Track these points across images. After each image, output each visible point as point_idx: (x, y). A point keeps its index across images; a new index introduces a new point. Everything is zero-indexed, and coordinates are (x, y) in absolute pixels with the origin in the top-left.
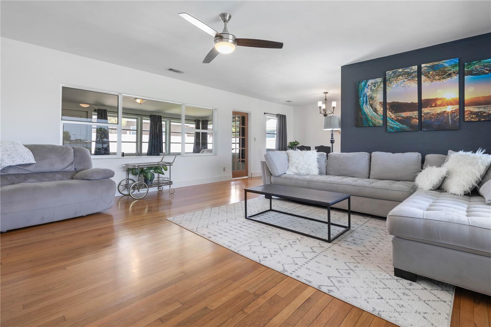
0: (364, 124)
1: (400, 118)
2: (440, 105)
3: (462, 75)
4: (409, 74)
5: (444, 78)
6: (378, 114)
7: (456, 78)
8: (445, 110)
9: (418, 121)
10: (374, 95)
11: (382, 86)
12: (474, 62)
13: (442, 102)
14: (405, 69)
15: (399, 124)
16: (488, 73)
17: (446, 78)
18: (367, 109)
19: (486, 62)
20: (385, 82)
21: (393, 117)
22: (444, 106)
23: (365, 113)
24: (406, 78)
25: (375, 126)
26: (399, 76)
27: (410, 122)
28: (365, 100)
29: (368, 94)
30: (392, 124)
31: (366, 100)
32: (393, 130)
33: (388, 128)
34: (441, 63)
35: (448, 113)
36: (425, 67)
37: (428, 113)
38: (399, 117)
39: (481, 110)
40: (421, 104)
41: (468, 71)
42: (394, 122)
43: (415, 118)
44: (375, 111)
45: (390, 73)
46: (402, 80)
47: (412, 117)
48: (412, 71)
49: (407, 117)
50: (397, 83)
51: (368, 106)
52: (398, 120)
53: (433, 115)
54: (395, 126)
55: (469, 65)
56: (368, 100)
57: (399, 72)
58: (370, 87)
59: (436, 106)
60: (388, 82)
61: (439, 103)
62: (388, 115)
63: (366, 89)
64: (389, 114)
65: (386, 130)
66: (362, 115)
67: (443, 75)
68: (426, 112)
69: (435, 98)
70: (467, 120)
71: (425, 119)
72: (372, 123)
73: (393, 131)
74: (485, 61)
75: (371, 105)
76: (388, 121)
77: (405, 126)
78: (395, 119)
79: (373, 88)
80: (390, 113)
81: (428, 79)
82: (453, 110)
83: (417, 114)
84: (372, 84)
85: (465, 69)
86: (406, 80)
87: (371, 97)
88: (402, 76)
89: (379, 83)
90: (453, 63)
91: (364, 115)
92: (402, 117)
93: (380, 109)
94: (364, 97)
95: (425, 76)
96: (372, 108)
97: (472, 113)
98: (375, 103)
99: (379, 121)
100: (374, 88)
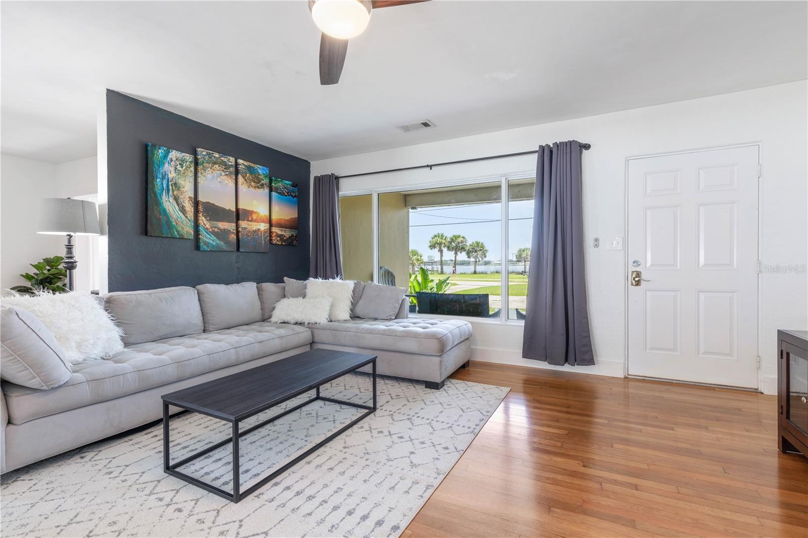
0: (164, 232)
1: (216, 230)
2: (256, 221)
3: (271, 190)
4: (226, 166)
5: (258, 187)
6: (186, 217)
7: (267, 190)
8: (259, 228)
9: (235, 237)
10: (180, 181)
11: (192, 169)
12: (279, 180)
13: (257, 217)
14: (222, 157)
15: (215, 238)
16: (286, 196)
17: (259, 188)
18: (168, 204)
19: (286, 184)
20: (196, 163)
21: (208, 226)
22: (258, 222)
23: (164, 210)
24: (223, 171)
25: (182, 238)
26: (215, 163)
27: (228, 238)
28: (165, 186)
29: (170, 176)
30: (206, 238)
31: (168, 186)
32: (208, 246)
33: (202, 244)
34: (257, 166)
35: (261, 232)
36: (243, 164)
37: (245, 228)
38: (215, 228)
39: (283, 233)
40: (238, 215)
41: (275, 187)
42: (208, 234)
43: (233, 233)
44: (183, 210)
45: (204, 153)
46: (219, 172)
47: (230, 231)
48: (230, 164)
49: (225, 229)
50: (212, 173)
51: (171, 200)
52: (214, 233)
53: (249, 231)
54: (211, 242)
55: (276, 180)
56: (170, 187)
57: (215, 157)
58: (173, 163)
59: (251, 221)
60: (200, 167)
61: (254, 217)
62: (200, 222)
63: (166, 165)
64: (202, 220)
65: (197, 247)
66: (160, 215)
67: (258, 183)
68: (244, 227)
69: (251, 210)
70: (274, 242)
71: (242, 236)
72: (178, 232)
73: (208, 249)
74: (286, 182)
75: (176, 199)
76: (201, 233)
77: (222, 243)
78: (211, 230)
79: (179, 167)
80: (204, 218)
81: (245, 182)
82: (265, 229)
83: (235, 228)
84: (177, 159)
85: (273, 184)
86: (223, 174)
87: (175, 184)
88: (219, 166)
89: (188, 163)
90: (265, 173)
91: (163, 214)
92: (219, 229)
93: (189, 208)
94: (163, 178)
95: (244, 177)
96: (178, 205)
97: (278, 235)
98: (182, 197)
99: (188, 230)
100: (180, 169)
